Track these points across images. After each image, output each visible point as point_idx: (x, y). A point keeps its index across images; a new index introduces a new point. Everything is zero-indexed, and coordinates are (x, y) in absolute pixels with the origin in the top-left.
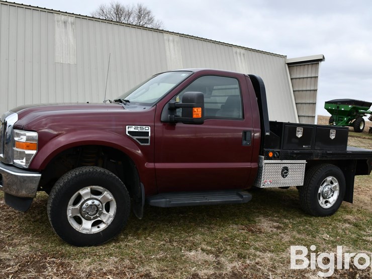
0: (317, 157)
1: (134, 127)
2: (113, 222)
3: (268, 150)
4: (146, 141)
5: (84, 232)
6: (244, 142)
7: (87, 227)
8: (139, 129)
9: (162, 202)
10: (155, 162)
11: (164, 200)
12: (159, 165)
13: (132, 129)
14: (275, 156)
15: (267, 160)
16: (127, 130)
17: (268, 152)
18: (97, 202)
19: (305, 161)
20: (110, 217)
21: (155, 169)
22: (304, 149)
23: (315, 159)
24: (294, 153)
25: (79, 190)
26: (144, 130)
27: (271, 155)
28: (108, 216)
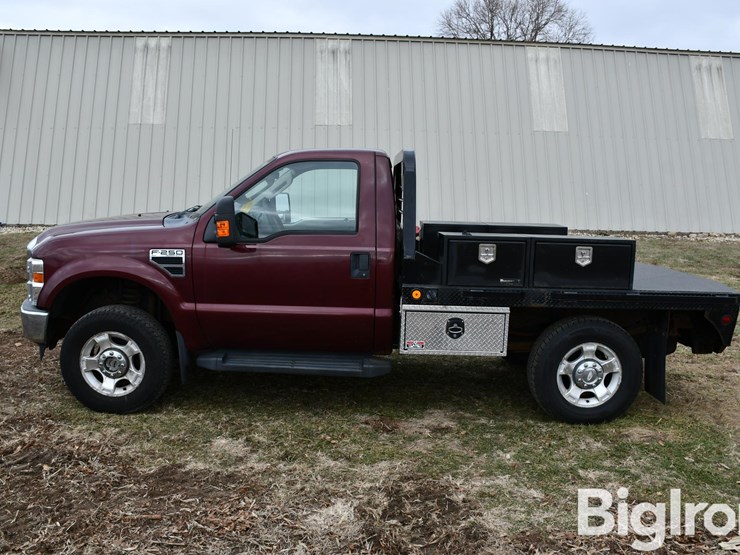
0: (540, 302)
1: (160, 251)
2: (141, 384)
3: (410, 286)
4: (179, 270)
5: (105, 393)
6: (356, 273)
7: (108, 386)
8: (168, 254)
9: (212, 362)
10: (196, 301)
11: (215, 359)
12: (201, 307)
13: (158, 254)
14: (428, 296)
15: (409, 303)
16: (151, 256)
17: (410, 291)
18: (116, 354)
19: (507, 310)
20: (137, 376)
21: (196, 312)
22: (503, 285)
23: (533, 305)
24: (468, 293)
25: (92, 335)
26: (175, 256)
27: (416, 294)
28: (135, 375)
